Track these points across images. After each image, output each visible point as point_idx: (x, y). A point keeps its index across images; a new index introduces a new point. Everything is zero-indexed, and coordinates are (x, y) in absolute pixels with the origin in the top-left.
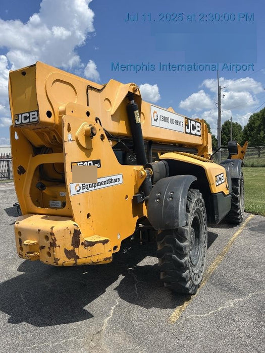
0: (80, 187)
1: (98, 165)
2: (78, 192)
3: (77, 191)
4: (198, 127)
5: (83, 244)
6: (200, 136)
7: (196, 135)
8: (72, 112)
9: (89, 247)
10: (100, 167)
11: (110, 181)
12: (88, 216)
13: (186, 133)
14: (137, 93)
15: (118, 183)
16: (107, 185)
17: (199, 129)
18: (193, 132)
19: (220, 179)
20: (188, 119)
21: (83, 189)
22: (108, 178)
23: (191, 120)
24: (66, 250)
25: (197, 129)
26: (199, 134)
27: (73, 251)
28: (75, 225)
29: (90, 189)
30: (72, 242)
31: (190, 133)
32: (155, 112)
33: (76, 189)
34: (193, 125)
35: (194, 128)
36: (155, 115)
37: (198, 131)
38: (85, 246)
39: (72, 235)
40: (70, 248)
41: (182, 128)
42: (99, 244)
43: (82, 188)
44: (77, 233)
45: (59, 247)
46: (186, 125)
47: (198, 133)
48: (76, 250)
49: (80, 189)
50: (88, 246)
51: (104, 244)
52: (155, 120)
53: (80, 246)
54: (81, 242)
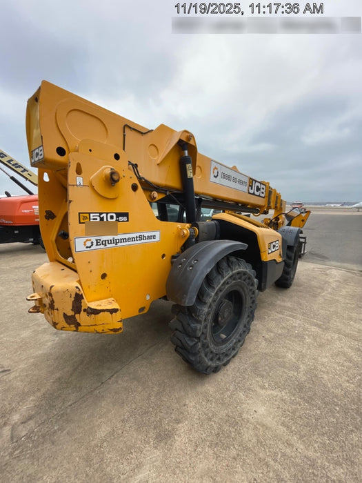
0: (92, 242)
1: (125, 219)
2: (88, 249)
3: (87, 247)
4: (263, 189)
5: (85, 310)
6: (264, 198)
7: (259, 196)
8: (90, 150)
9: (93, 315)
10: (128, 221)
11: (141, 238)
12: (104, 276)
13: (249, 193)
14: (191, 142)
15: (153, 240)
16: (136, 242)
17: (264, 191)
18: (257, 193)
19: (274, 246)
20: (253, 180)
21: (97, 245)
22: (138, 235)
23: (256, 181)
24: (65, 315)
25: (262, 190)
26: (263, 195)
27: (73, 317)
28: (77, 287)
29: (108, 246)
30: (73, 307)
31: (254, 194)
32: (216, 168)
33: (85, 245)
34: (257, 187)
35: (258, 189)
36: (216, 171)
37: (263, 193)
38: (88, 313)
39: (73, 299)
40: (70, 313)
41: (245, 189)
42: (106, 313)
43: (95, 243)
44: (78, 298)
45: (57, 310)
46: (250, 186)
47: (261, 195)
48: (77, 316)
49: (92, 245)
50: (91, 313)
51: (111, 313)
52: (215, 176)
53: (82, 312)
54: (83, 308)
